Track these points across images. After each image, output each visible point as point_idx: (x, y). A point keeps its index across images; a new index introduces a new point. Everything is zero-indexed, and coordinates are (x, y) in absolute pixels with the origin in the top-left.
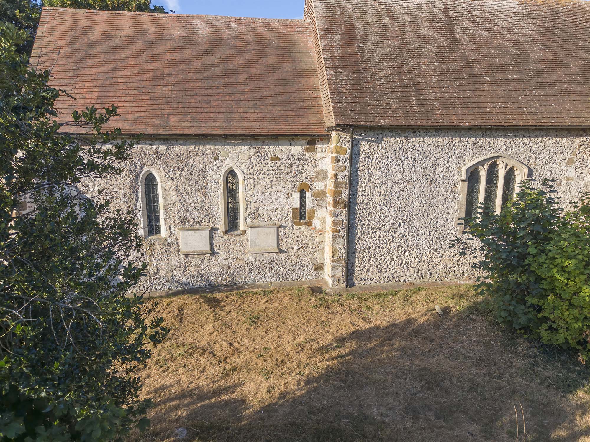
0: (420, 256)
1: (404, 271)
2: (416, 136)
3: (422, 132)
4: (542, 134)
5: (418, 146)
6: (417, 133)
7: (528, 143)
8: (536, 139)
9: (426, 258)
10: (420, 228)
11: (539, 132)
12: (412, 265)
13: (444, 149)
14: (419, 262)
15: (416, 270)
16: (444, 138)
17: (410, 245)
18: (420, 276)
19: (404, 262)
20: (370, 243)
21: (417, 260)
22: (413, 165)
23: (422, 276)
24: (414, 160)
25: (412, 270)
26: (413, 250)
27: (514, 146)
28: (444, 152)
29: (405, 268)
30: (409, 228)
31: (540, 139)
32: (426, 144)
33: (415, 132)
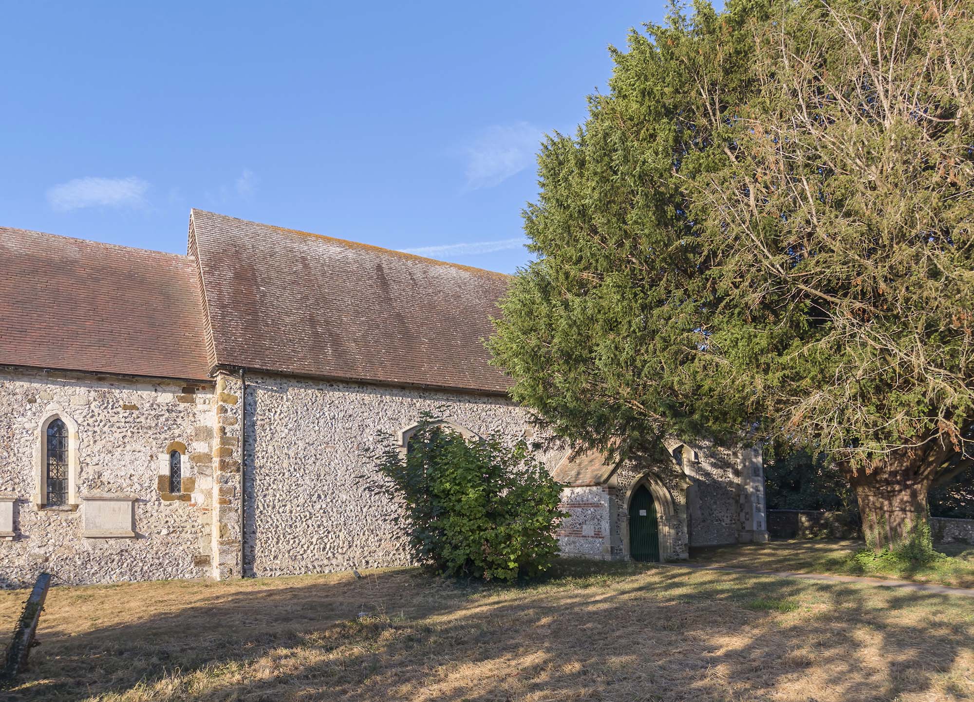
0: (350, 539)
1: (329, 558)
2: (334, 390)
3: (341, 386)
4: (490, 401)
5: (337, 402)
6: (335, 386)
7: (475, 410)
8: (484, 406)
9: (358, 542)
10: (347, 502)
11: (486, 399)
12: (340, 550)
13: (371, 408)
14: (350, 547)
15: (346, 557)
16: (371, 396)
17: (335, 523)
18: (352, 565)
19: (328, 546)
20: (277, 520)
21: (346, 543)
22: (332, 424)
23: (355, 565)
24: (334, 418)
25: (340, 557)
26: (340, 531)
27: (459, 411)
28: (373, 411)
29: (330, 554)
30: (331, 501)
31: (489, 406)
32: (348, 401)
33: (332, 386)
